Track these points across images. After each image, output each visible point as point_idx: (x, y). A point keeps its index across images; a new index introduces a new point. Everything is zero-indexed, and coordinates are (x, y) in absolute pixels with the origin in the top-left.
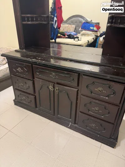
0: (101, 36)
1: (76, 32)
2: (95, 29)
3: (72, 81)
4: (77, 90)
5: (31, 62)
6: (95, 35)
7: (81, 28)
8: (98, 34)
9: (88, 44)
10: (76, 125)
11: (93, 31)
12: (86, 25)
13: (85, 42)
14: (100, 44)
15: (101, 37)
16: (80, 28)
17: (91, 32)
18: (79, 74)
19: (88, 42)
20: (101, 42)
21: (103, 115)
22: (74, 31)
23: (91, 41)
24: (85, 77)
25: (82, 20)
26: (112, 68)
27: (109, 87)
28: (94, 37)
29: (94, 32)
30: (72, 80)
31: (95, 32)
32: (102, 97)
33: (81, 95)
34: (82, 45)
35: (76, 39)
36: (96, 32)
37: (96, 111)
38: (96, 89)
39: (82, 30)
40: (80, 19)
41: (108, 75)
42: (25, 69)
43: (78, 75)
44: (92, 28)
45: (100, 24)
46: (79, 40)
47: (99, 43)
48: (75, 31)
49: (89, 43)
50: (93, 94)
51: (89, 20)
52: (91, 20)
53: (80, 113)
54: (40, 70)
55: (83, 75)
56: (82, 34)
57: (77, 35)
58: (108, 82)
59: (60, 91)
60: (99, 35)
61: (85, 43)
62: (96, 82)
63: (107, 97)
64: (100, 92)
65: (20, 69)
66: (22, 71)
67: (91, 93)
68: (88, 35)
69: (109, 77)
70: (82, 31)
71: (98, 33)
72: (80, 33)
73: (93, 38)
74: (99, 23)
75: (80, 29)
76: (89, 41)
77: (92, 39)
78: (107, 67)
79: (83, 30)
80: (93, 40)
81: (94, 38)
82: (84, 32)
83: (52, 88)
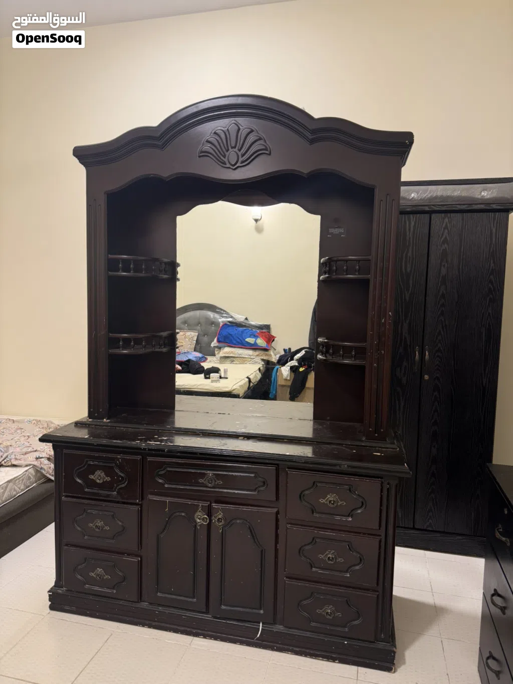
0: (282, 361)
1: (200, 352)
2: (261, 342)
3: (262, 489)
4: (276, 510)
5: (145, 449)
6: (263, 360)
7: (219, 341)
8: (271, 355)
9: (249, 388)
10: (279, 628)
11: (254, 347)
12: (232, 331)
13: (240, 384)
14: (283, 386)
15: (284, 364)
16: (216, 340)
17: (250, 352)
18: (278, 465)
19: (250, 381)
20: (286, 380)
21: (347, 571)
22: (195, 350)
23: (256, 376)
24: (294, 472)
25: (217, 316)
26: (345, 447)
27: (350, 490)
28: (261, 365)
29: (257, 353)
30: (262, 484)
31: (262, 352)
32: (338, 518)
33: (287, 523)
34: (235, 392)
35: (212, 375)
36: (266, 350)
37: (330, 562)
38: (322, 501)
39: (221, 345)
40: (211, 315)
41: (343, 463)
42: (120, 474)
43: (276, 469)
44: (250, 340)
45: (271, 326)
46: (221, 377)
47: (280, 382)
48: (198, 347)
49: (251, 384)
50: (317, 515)
51: (240, 318)
52: (246, 319)
53: (287, 581)
54: (169, 469)
55: (288, 468)
56: (221, 358)
57: (206, 359)
58: (346, 478)
59: (229, 523)
60: (274, 358)
61: (241, 386)
62: (320, 482)
63: (348, 516)
64: (332, 506)
65: (103, 474)
66: (108, 479)
67: (313, 513)
68: (242, 360)
69: (345, 465)
70: (220, 348)
71: (271, 352)
72: (214, 355)
73: (259, 369)
74: (268, 327)
75: (214, 343)
76: (251, 377)
77: (258, 372)
78: (335, 446)
79: (225, 347)
80: (259, 376)
81: (261, 368)
82: (227, 351)
83: (203, 519)
